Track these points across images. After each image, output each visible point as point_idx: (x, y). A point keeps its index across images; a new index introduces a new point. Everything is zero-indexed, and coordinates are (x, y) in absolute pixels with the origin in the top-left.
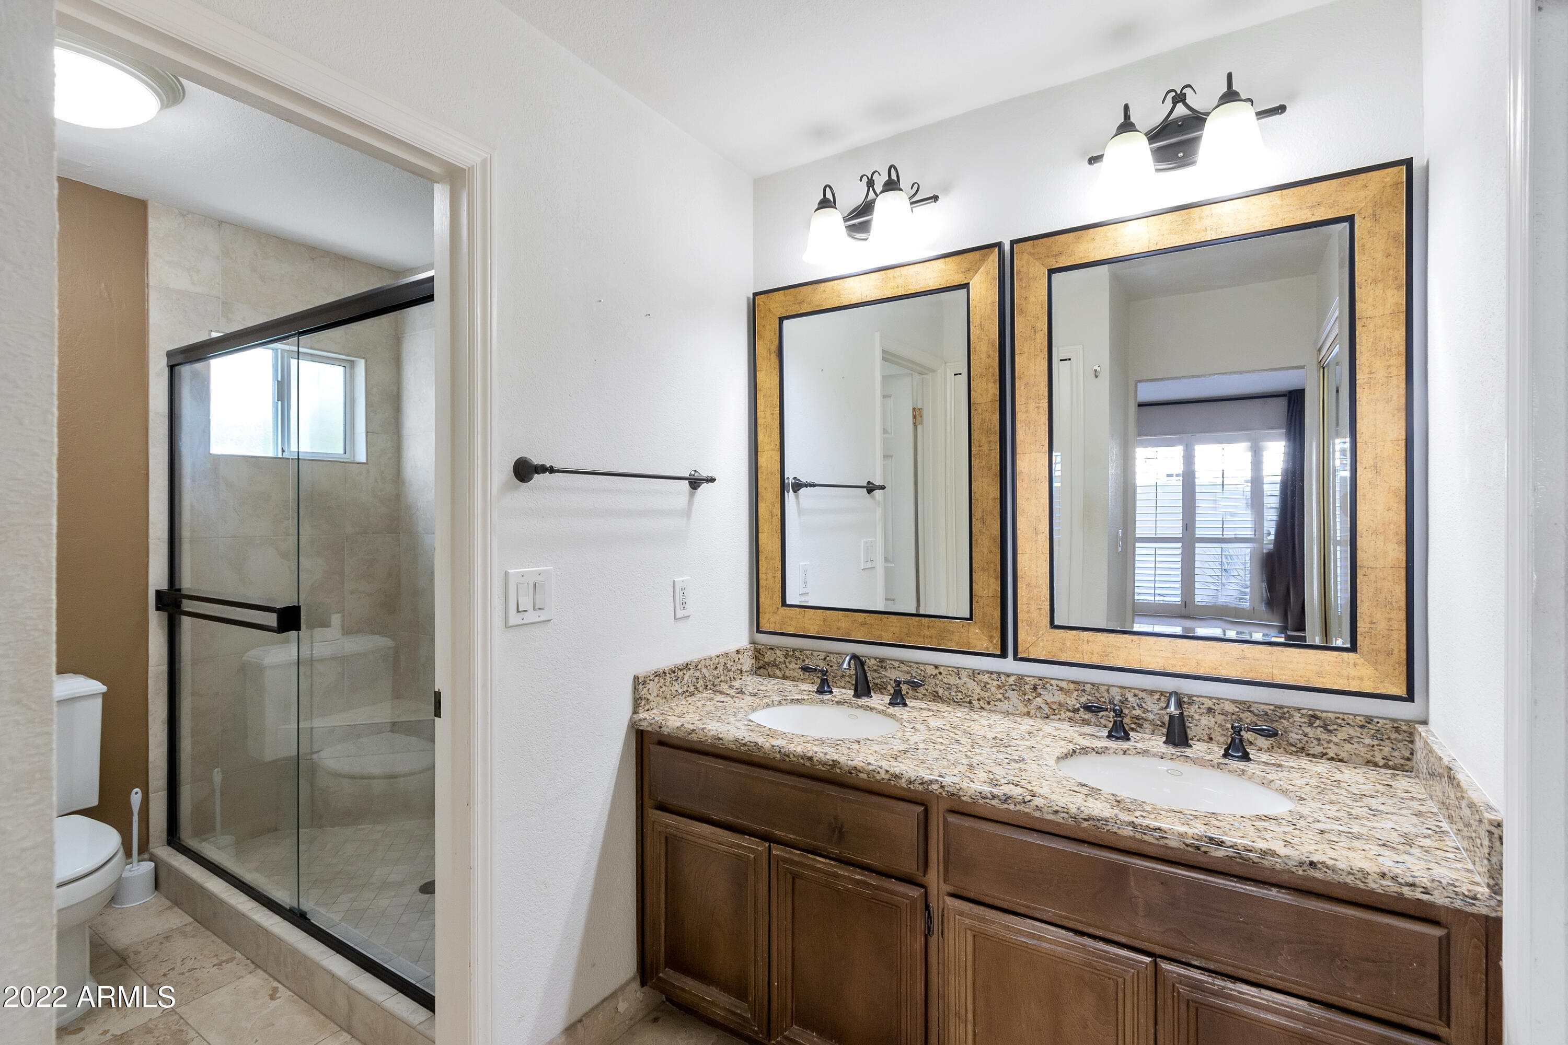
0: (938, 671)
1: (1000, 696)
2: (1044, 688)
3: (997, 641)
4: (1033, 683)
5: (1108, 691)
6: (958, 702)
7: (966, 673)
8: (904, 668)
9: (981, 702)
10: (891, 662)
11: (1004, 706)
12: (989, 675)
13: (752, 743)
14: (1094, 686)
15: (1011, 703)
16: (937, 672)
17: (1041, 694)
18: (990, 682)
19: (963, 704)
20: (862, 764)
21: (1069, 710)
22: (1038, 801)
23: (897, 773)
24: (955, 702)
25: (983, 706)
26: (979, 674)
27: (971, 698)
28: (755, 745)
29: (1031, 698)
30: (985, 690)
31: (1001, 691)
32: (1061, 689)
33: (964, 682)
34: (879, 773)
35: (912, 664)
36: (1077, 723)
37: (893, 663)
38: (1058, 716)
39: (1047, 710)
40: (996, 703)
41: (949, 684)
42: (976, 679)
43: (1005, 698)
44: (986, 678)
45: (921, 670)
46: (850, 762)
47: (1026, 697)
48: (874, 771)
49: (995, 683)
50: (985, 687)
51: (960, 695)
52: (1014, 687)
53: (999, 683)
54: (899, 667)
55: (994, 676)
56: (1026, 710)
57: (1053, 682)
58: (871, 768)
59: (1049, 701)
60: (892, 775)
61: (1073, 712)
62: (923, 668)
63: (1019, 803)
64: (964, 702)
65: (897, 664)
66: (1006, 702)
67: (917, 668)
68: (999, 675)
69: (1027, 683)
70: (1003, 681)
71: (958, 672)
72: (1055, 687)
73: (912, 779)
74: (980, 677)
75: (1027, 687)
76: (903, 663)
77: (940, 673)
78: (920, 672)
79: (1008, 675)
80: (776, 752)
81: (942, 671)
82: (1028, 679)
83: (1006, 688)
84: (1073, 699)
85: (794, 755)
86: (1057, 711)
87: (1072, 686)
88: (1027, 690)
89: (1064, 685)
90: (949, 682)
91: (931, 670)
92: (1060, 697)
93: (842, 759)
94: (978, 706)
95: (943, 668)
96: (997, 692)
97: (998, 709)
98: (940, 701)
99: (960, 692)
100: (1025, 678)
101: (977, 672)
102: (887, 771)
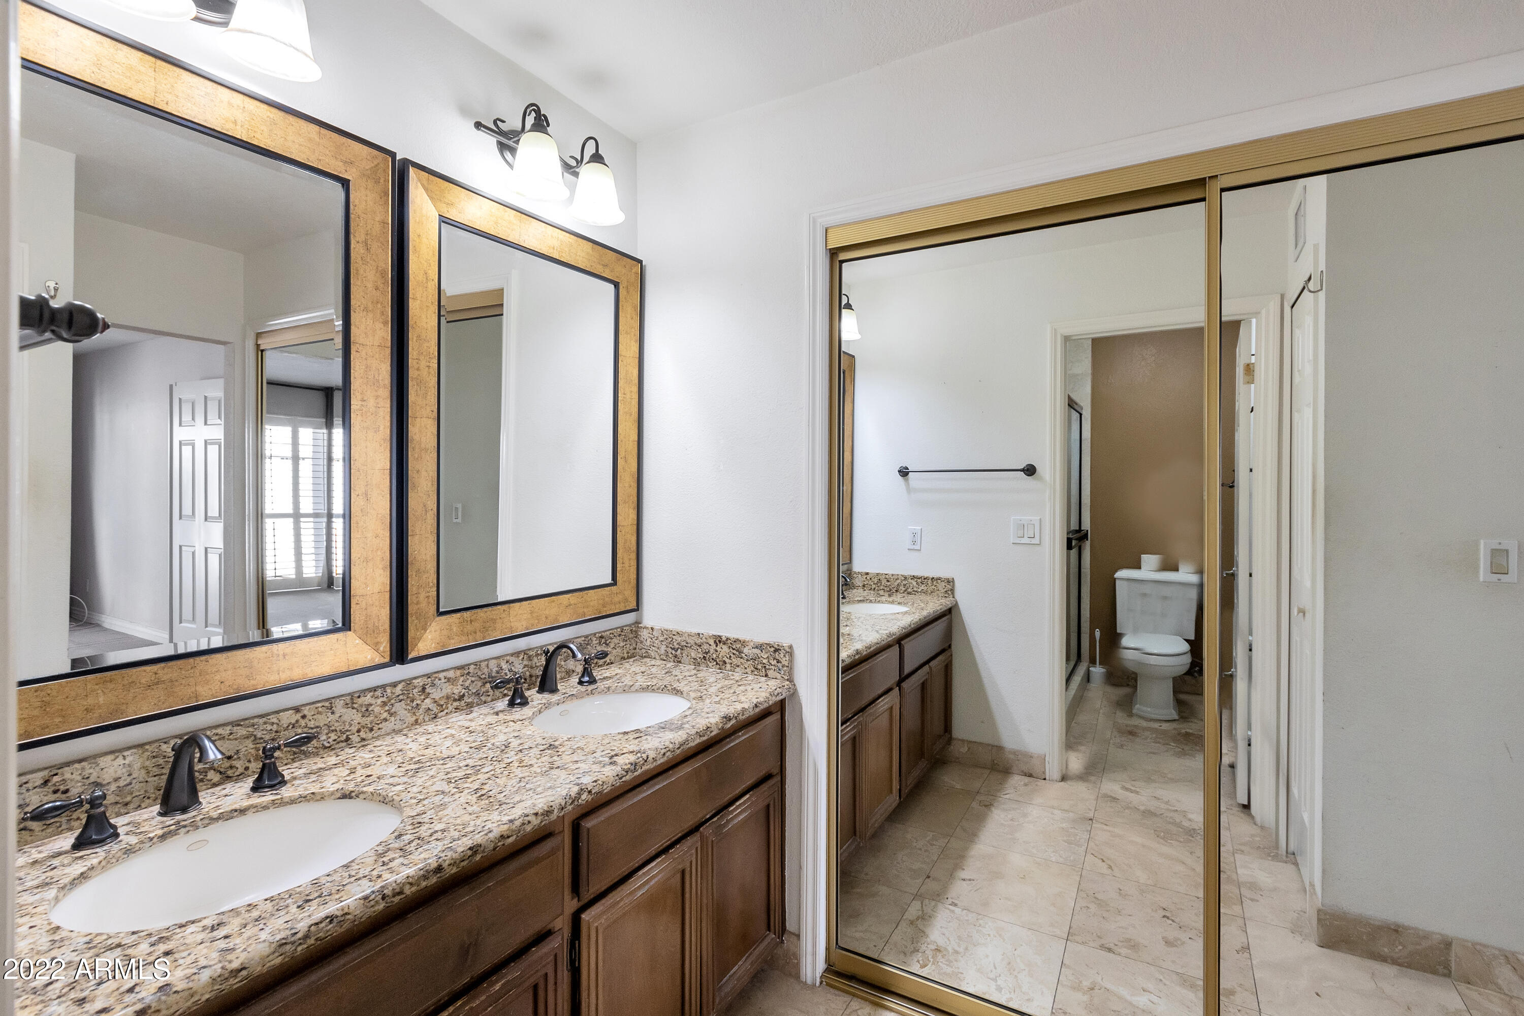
0: (301, 715)
1: (385, 715)
2: (433, 685)
3: (385, 647)
4: (421, 684)
5: (487, 666)
6: (330, 747)
7: (342, 702)
8: (241, 731)
9: (361, 734)
10: (214, 731)
11: (387, 726)
12: (372, 694)
13: (321, 922)
14: (476, 665)
15: (398, 718)
16: (298, 716)
17: (429, 694)
18: (373, 701)
19: (337, 746)
20: (506, 827)
21: (455, 700)
22: (652, 754)
23: (546, 808)
24: (326, 748)
25: (364, 736)
26: (359, 697)
27: (348, 733)
28: (331, 922)
29: (419, 702)
30: (367, 715)
31: (387, 708)
32: (448, 680)
33: (339, 715)
34: (529, 822)
35: (256, 720)
36: (462, 710)
37: (220, 731)
38: (446, 711)
39: (435, 709)
40: (380, 726)
41: (317, 727)
42: (355, 706)
43: (391, 715)
44: (368, 699)
45: (273, 724)
46: (491, 835)
47: (415, 703)
48: (523, 824)
49: (379, 701)
50: (367, 711)
51: (333, 736)
52: (401, 697)
53: (384, 699)
54: (231, 734)
55: (378, 693)
56: (414, 718)
57: (441, 675)
58: (518, 823)
59: (437, 698)
60: (543, 814)
61: (459, 700)
62: (275, 720)
63: (643, 764)
64: (338, 743)
65: (224, 731)
66: (393, 719)
67: (265, 723)
68: (384, 688)
69: (415, 687)
70: (389, 694)
71: (329, 703)
72: (443, 680)
73: (563, 804)
74: (360, 701)
75: (415, 691)
76: (239, 725)
77: (304, 717)
78: (269, 727)
79: (394, 685)
80: (377, 902)
81: (306, 712)
82: (415, 681)
83: (393, 701)
84: (459, 687)
85: (411, 884)
86: (444, 707)
87: (458, 672)
88: (415, 694)
89: (451, 674)
90: (317, 724)
91: (288, 718)
92: (448, 689)
93: (478, 839)
94: (358, 739)
95: (308, 708)
96: (382, 712)
97: (383, 732)
98: (303, 756)
99: (333, 731)
100: (414, 681)
101: (357, 695)
102: (536, 814)
